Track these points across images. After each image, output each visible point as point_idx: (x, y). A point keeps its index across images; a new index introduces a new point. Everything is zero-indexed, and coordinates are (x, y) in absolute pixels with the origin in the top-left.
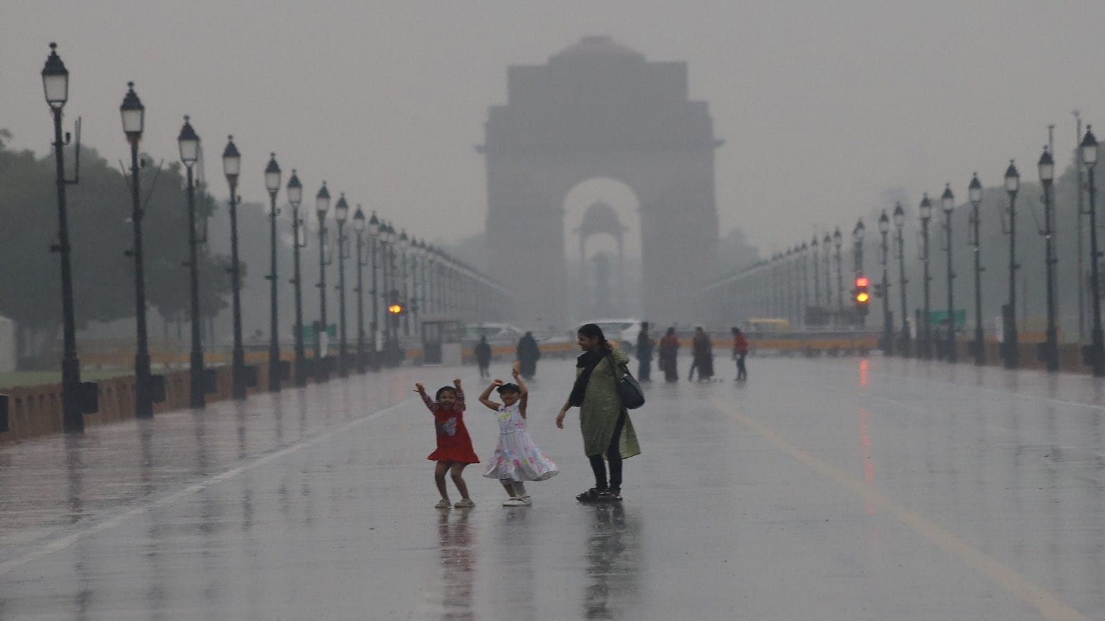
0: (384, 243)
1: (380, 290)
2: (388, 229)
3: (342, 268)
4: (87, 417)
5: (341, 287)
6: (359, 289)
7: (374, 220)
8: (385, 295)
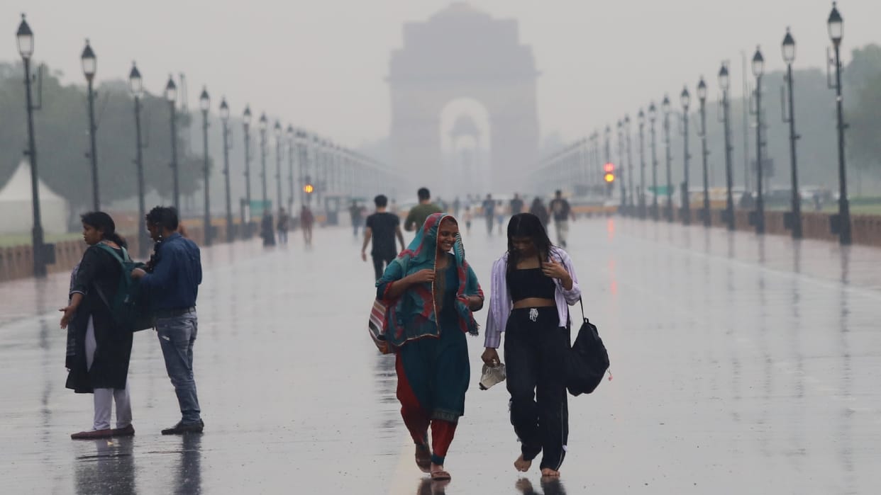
0: (299, 145)
1: (296, 176)
2: (301, 134)
3: (263, 162)
4: (49, 267)
5: (263, 175)
6: (278, 176)
7: (290, 129)
8: (300, 180)
